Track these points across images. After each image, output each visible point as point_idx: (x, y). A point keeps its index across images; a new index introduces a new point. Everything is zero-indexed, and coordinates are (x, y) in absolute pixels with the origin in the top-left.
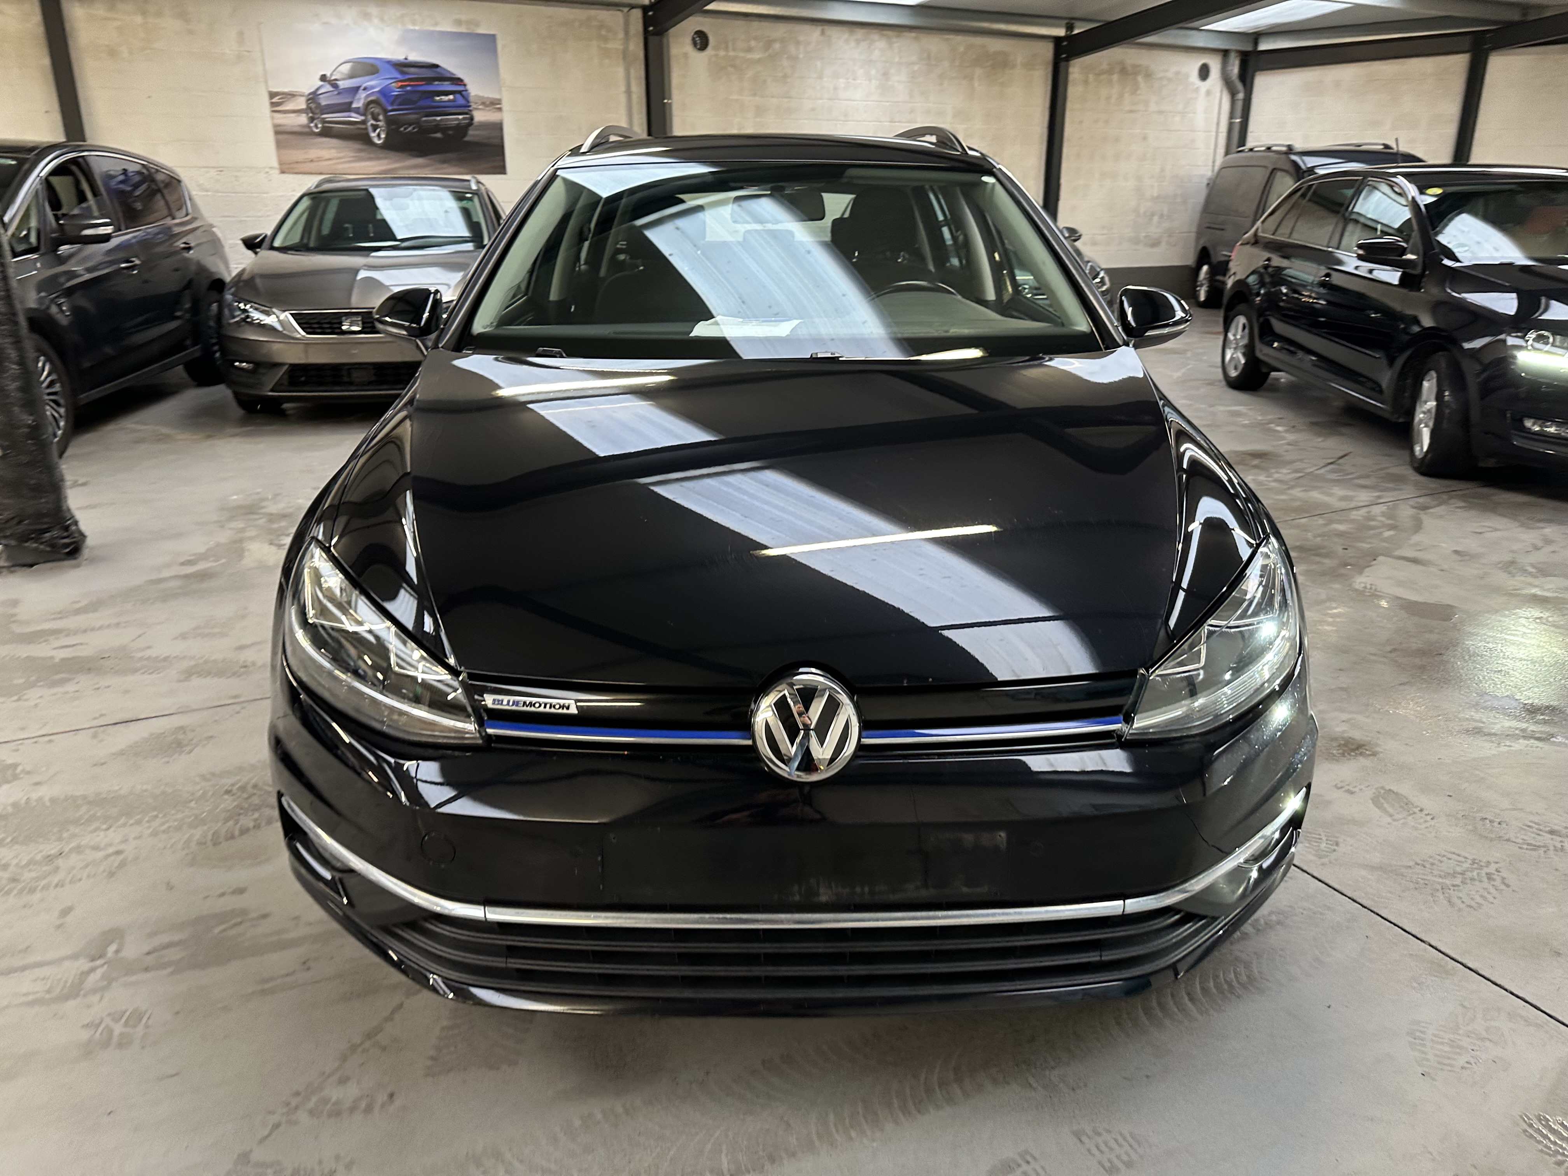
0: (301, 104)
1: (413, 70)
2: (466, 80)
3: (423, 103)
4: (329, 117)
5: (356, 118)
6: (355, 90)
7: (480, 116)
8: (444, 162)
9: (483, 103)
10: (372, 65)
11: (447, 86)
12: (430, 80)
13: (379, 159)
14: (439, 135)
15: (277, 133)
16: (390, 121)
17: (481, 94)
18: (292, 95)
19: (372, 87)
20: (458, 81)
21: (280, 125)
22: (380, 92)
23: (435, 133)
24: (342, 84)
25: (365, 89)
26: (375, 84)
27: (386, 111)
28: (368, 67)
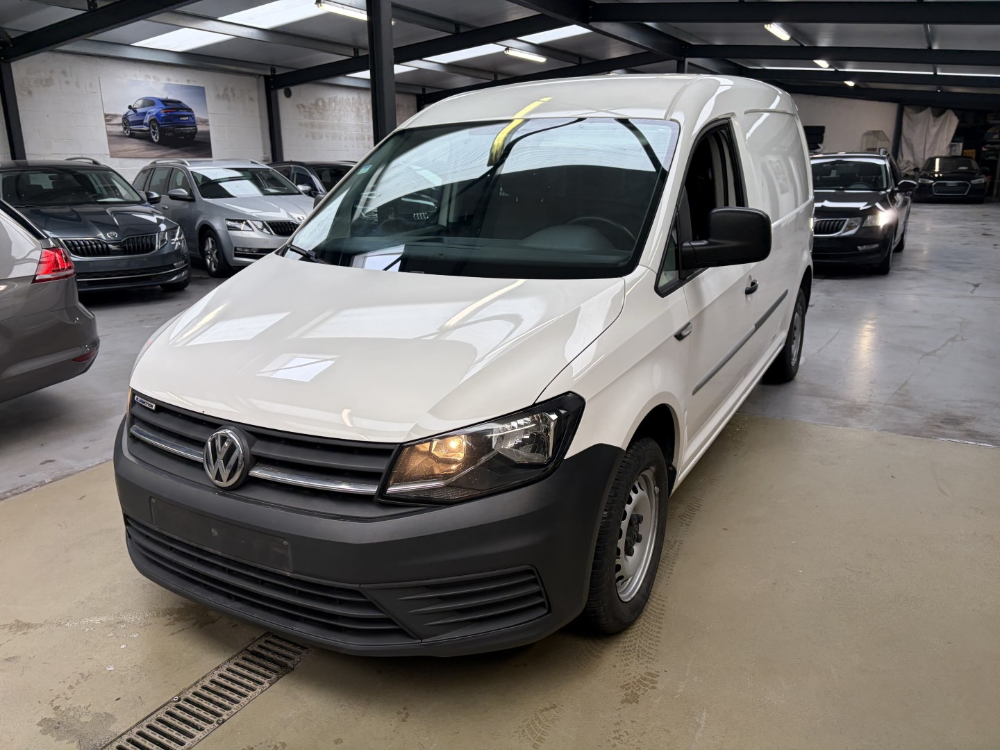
0: (120, 120)
1: (170, 104)
2: (193, 110)
3: (175, 121)
4: (133, 127)
5: (145, 128)
6: (144, 114)
7: (200, 128)
8: (186, 151)
9: (201, 122)
10: (152, 101)
11: (185, 113)
12: (178, 109)
13: (157, 149)
14: (183, 137)
15: (108, 136)
16: (161, 130)
17: (200, 117)
18: (115, 116)
19: (153, 112)
20: (190, 110)
21: (110, 132)
22: (156, 115)
23: (181, 136)
24: (139, 111)
25: (149, 113)
26: (153, 110)
27: (159, 125)
28: (150, 102)
